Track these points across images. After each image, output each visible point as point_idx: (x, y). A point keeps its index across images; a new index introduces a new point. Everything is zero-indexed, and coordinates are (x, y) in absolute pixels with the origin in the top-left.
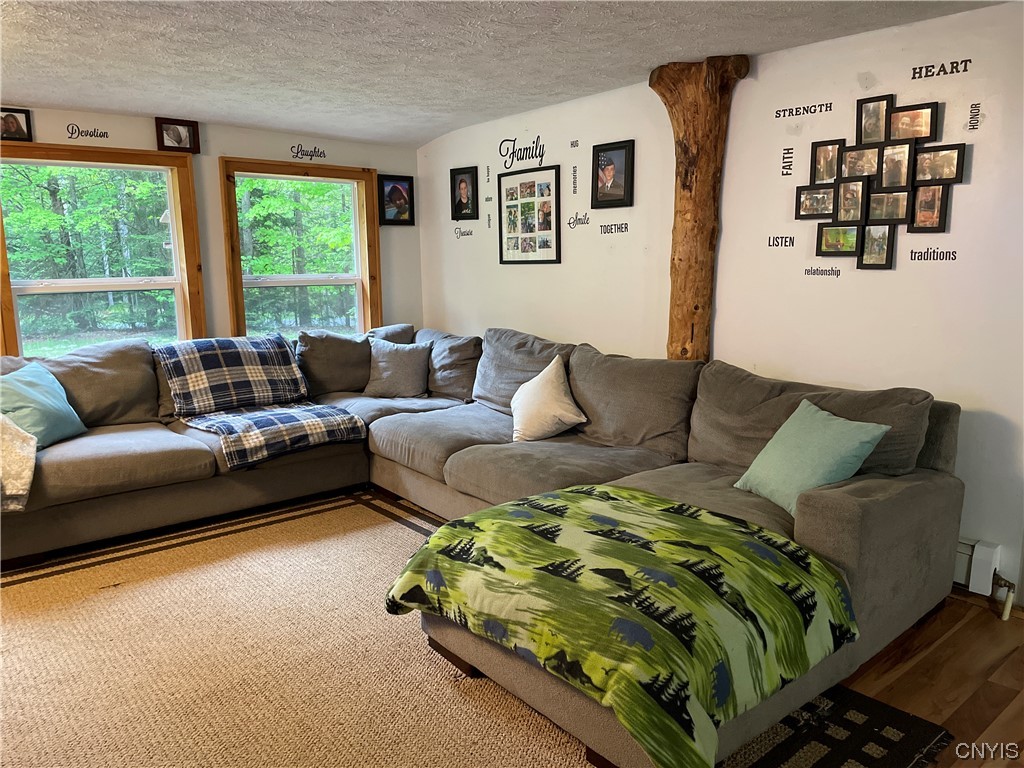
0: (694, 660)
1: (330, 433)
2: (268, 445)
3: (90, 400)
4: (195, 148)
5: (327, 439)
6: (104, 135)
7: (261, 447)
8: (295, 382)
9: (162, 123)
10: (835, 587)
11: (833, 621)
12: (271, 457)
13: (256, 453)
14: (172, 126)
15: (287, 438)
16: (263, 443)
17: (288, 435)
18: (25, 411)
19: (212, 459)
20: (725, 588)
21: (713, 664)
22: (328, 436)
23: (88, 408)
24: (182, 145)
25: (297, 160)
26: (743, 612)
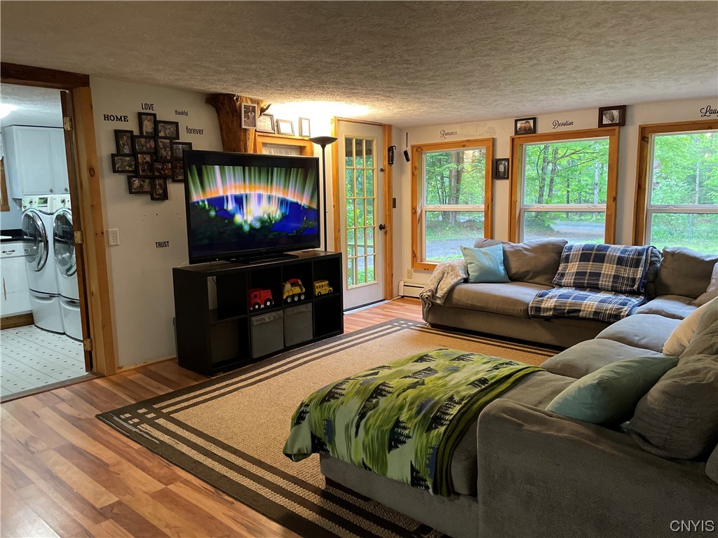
0: (318, 407)
1: (596, 313)
2: (555, 309)
3: (515, 267)
4: (622, 122)
5: (591, 317)
6: (571, 123)
7: (550, 309)
8: (634, 280)
9: (602, 111)
10: (431, 448)
11: (414, 464)
12: (554, 316)
13: (547, 312)
14: (609, 111)
15: (567, 308)
16: (552, 307)
17: (569, 306)
18: (473, 265)
19: (525, 308)
20: (374, 401)
21: (326, 416)
22: (594, 315)
23: (514, 271)
24: (614, 122)
25: (705, 118)
26: (362, 412)
